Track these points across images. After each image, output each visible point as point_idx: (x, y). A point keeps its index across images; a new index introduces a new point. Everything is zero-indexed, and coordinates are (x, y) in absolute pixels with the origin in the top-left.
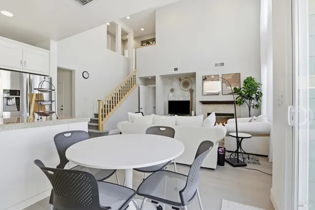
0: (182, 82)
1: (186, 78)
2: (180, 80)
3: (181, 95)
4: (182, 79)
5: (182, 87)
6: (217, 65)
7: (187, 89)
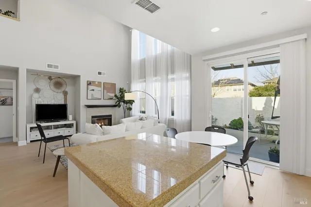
0: (53, 81)
1: (59, 78)
2: (50, 78)
3: (51, 97)
4: (53, 78)
5: (52, 87)
6: (100, 73)
7: (59, 91)
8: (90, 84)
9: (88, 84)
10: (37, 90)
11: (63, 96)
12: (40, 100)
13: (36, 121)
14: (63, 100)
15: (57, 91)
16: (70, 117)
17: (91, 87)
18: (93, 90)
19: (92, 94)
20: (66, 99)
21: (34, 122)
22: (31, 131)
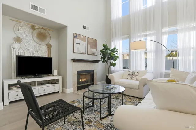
0: (36, 31)
1: (42, 28)
2: (33, 28)
3: (34, 49)
4: (36, 28)
5: (35, 38)
6: (85, 27)
7: (43, 43)
8: (76, 36)
9: (74, 37)
10: (18, 40)
11: (47, 49)
12: (21, 51)
13: (16, 76)
14: (47, 53)
15: (40, 42)
16: (55, 72)
17: (77, 40)
18: (79, 44)
19: (78, 48)
20: (49, 52)
21: (13, 77)
22: (9, 89)
